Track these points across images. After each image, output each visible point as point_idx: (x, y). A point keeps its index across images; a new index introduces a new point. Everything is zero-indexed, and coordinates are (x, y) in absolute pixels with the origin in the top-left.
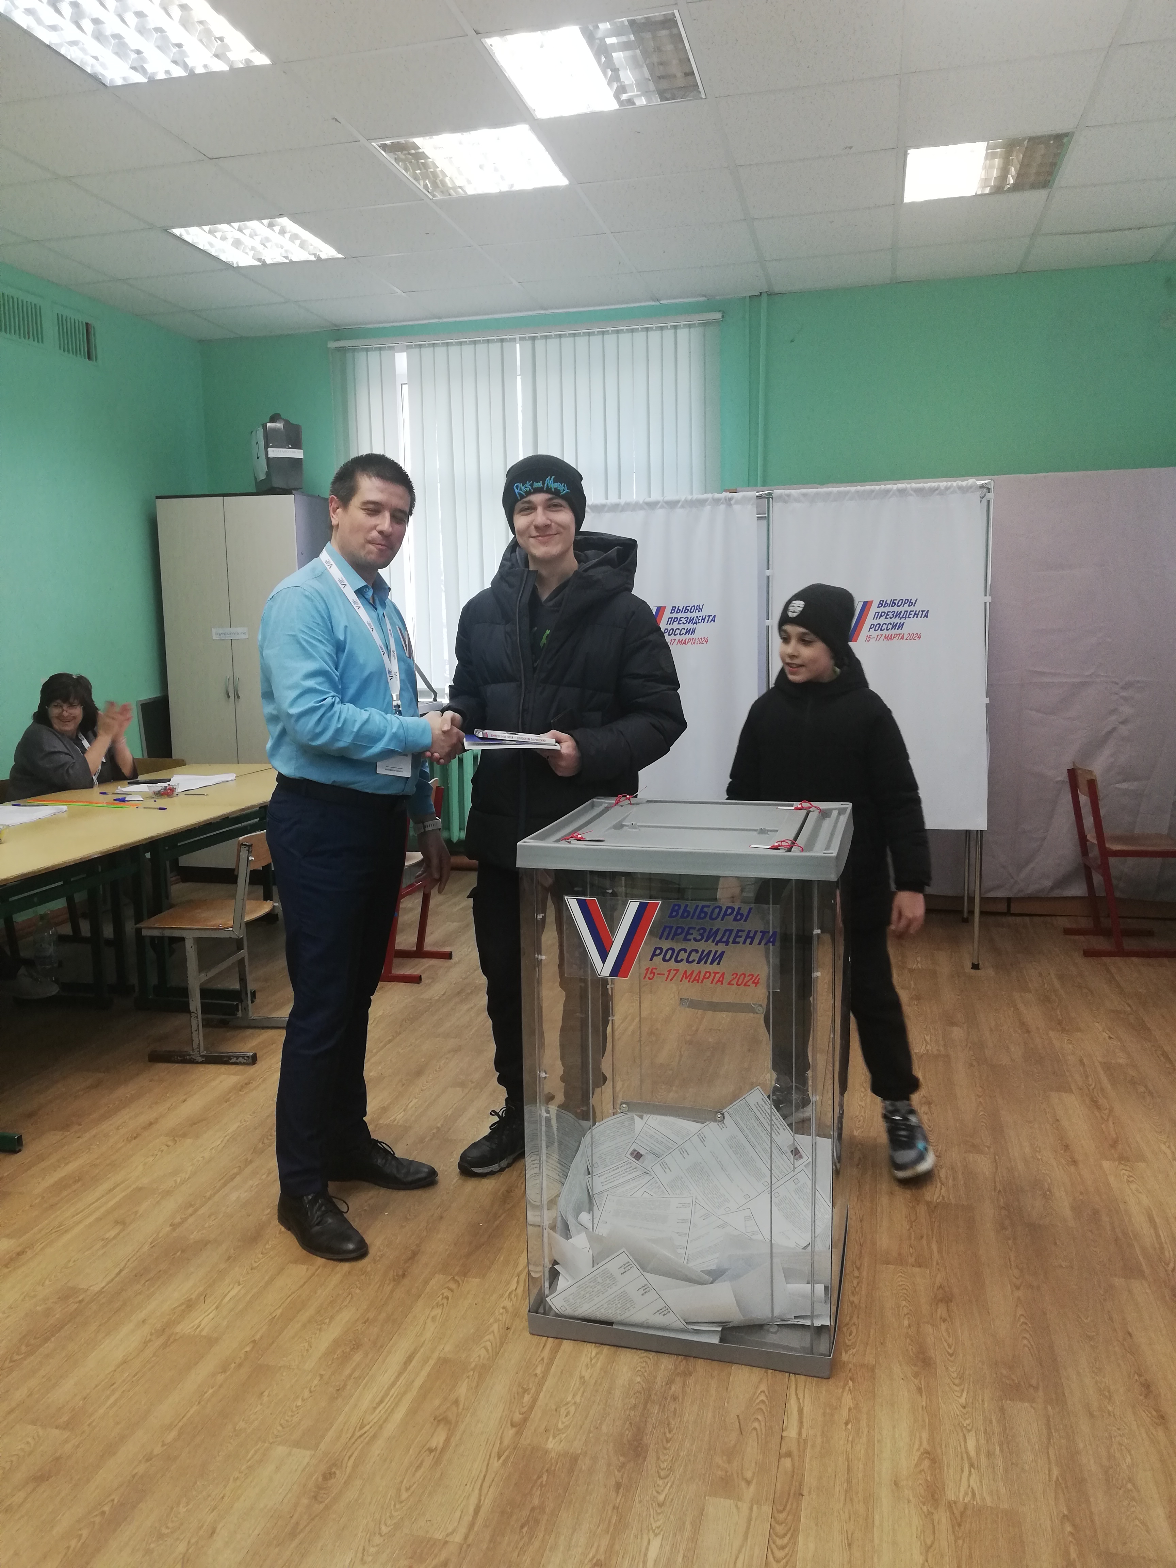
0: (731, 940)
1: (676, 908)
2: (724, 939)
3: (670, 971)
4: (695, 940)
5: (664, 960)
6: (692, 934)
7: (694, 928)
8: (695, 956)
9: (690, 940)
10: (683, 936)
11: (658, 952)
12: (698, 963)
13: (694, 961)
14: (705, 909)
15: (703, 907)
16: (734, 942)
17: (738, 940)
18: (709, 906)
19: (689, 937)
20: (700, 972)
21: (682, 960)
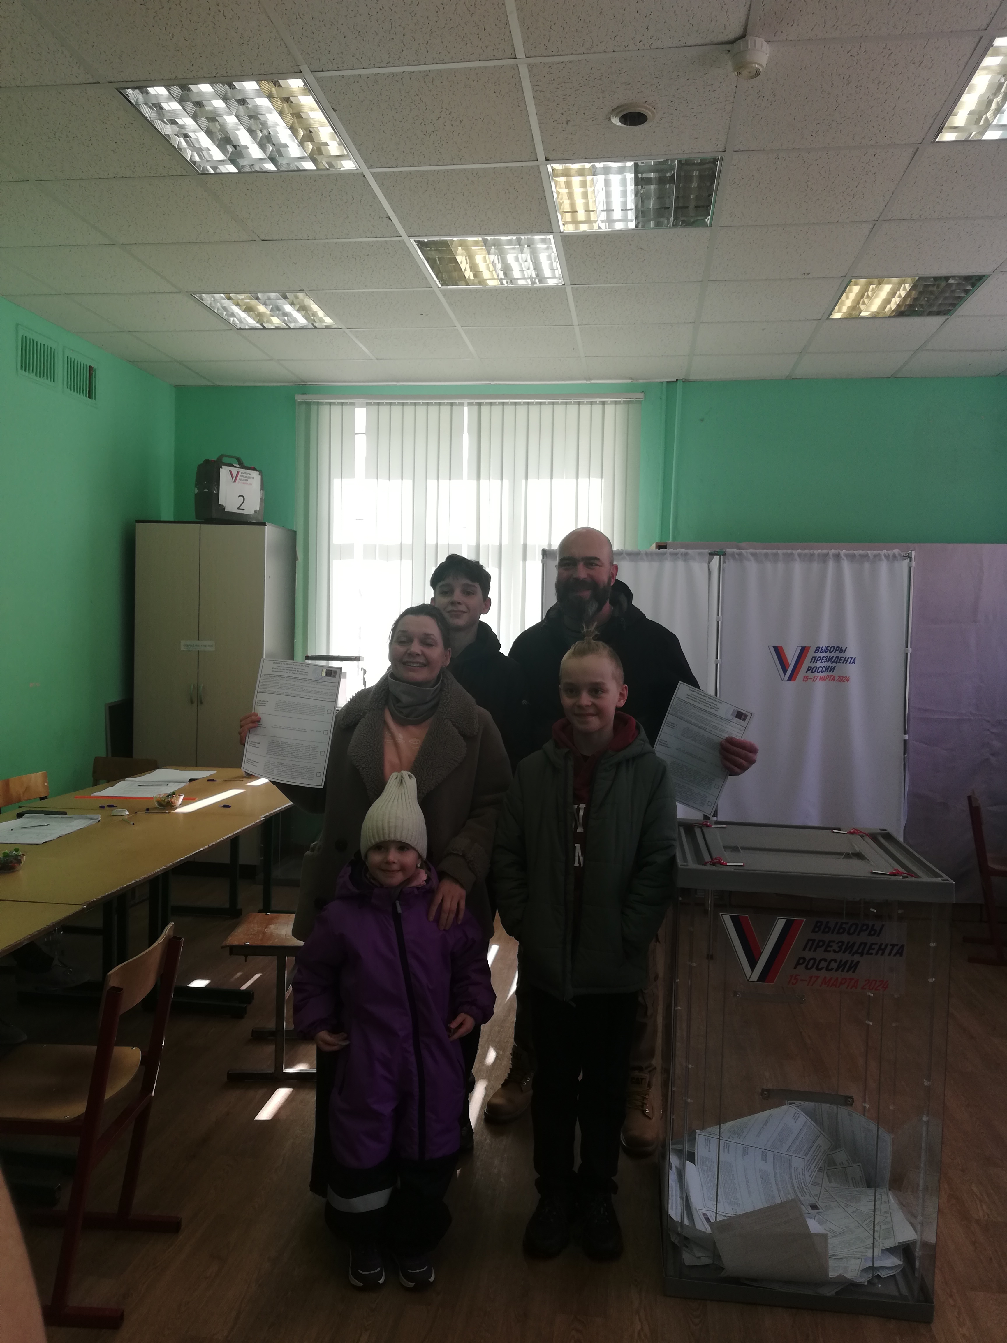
0: (865, 951)
1: (819, 924)
2: (860, 951)
3: (811, 977)
4: (835, 951)
5: (807, 968)
6: (831, 946)
7: (834, 941)
8: (834, 965)
9: (830, 951)
10: (823, 948)
11: (801, 961)
12: (837, 970)
13: (832, 969)
14: (844, 926)
15: (842, 923)
16: (868, 953)
17: (871, 951)
18: (846, 923)
19: (829, 949)
20: (837, 979)
21: (822, 968)
